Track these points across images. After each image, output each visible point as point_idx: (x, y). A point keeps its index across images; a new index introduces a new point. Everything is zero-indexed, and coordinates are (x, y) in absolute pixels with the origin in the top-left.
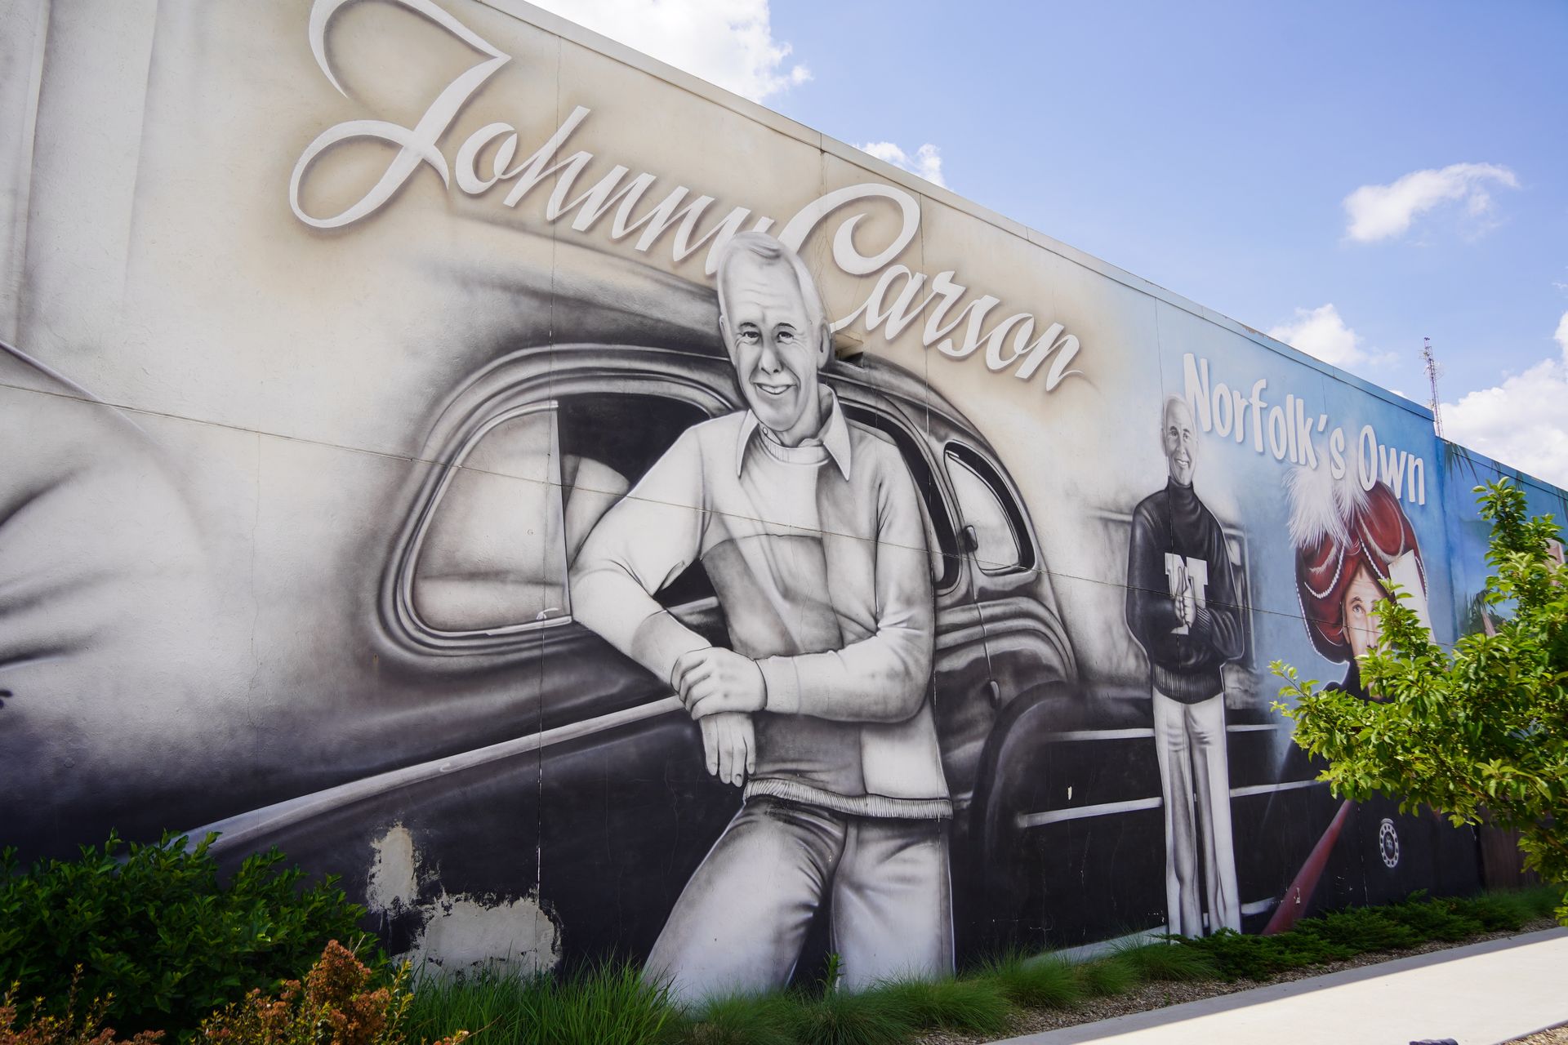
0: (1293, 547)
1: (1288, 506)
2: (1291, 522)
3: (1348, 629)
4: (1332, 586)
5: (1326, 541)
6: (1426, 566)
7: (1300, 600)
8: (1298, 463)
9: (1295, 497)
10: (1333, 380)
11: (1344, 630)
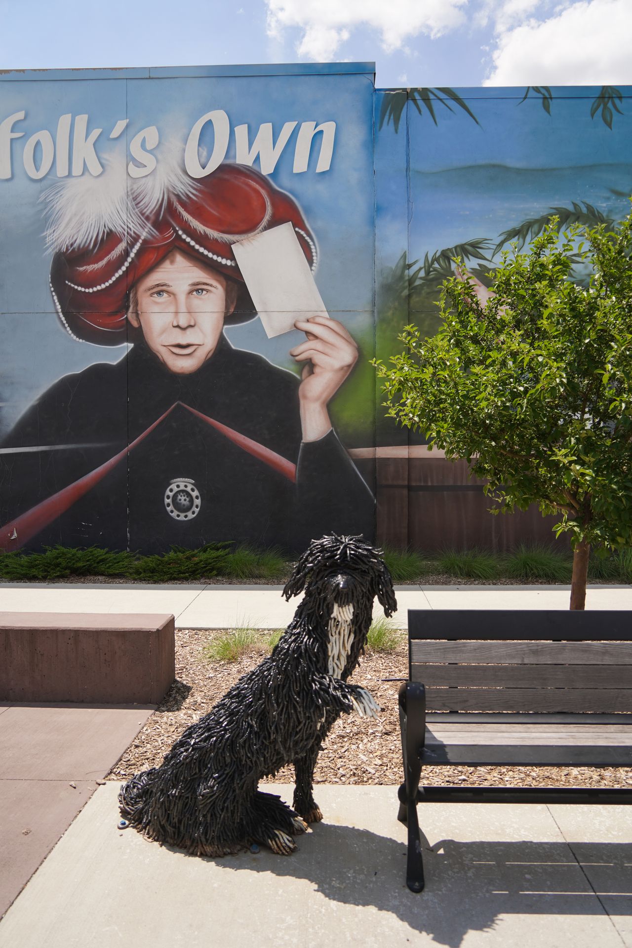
0: (49, 254)
1: (47, 218)
2: (50, 231)
3: (137, 315)
4: (114, 279)
5: (110, 239)
6: (317, 235)
7: (55, 298)
8: (70, 175)
9: (58, 209)
10: (150, 80)
11: (130, 315)
